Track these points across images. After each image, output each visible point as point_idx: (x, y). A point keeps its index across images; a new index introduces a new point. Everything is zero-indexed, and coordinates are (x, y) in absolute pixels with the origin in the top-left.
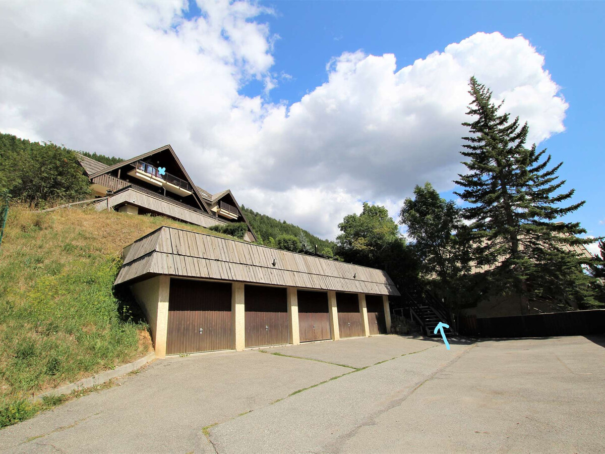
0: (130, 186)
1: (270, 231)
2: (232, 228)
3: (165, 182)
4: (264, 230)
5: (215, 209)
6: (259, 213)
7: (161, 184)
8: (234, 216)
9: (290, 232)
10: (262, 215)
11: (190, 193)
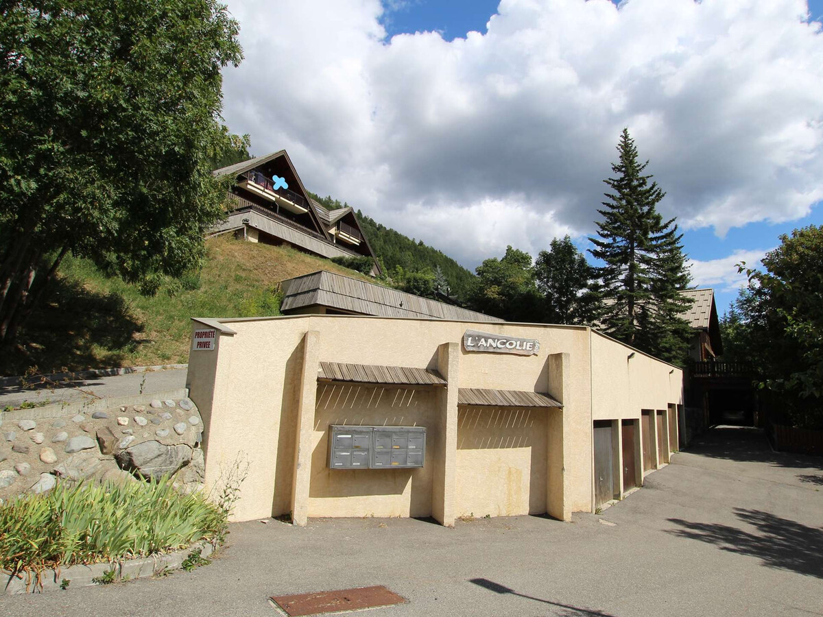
0: (250, 207)
1: (398, 255)
2: (359, 262)
3: (278, 196)
4: (390, 254)
5: (333, 231)
6: (384, 226)
7: (274, 199)
8: (355, 241)
9: (428, 261)
10: (388, 229)
11: (306, 211)
